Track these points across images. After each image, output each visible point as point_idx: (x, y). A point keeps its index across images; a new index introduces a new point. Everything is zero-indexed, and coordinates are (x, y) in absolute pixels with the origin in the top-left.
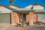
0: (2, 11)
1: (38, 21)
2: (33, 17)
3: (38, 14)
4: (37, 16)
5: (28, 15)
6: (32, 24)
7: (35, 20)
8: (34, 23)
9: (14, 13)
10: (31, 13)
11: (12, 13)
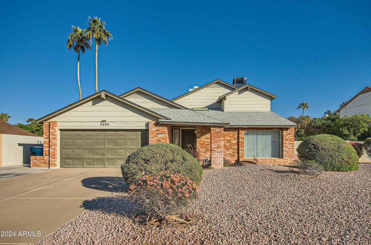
0: (108, 119)
1: (241, 160)
2: (222, 143)
3: (242, 133)
4: (238, 142)
5: (203, 134)
6: (219, 164)
7: (232, 155)
8: (226, 163)
9: (161, 128)
10: (217, 130)
11: (153, 129)
